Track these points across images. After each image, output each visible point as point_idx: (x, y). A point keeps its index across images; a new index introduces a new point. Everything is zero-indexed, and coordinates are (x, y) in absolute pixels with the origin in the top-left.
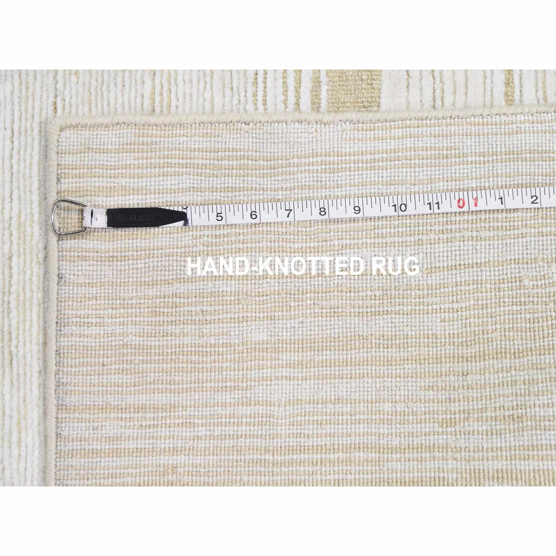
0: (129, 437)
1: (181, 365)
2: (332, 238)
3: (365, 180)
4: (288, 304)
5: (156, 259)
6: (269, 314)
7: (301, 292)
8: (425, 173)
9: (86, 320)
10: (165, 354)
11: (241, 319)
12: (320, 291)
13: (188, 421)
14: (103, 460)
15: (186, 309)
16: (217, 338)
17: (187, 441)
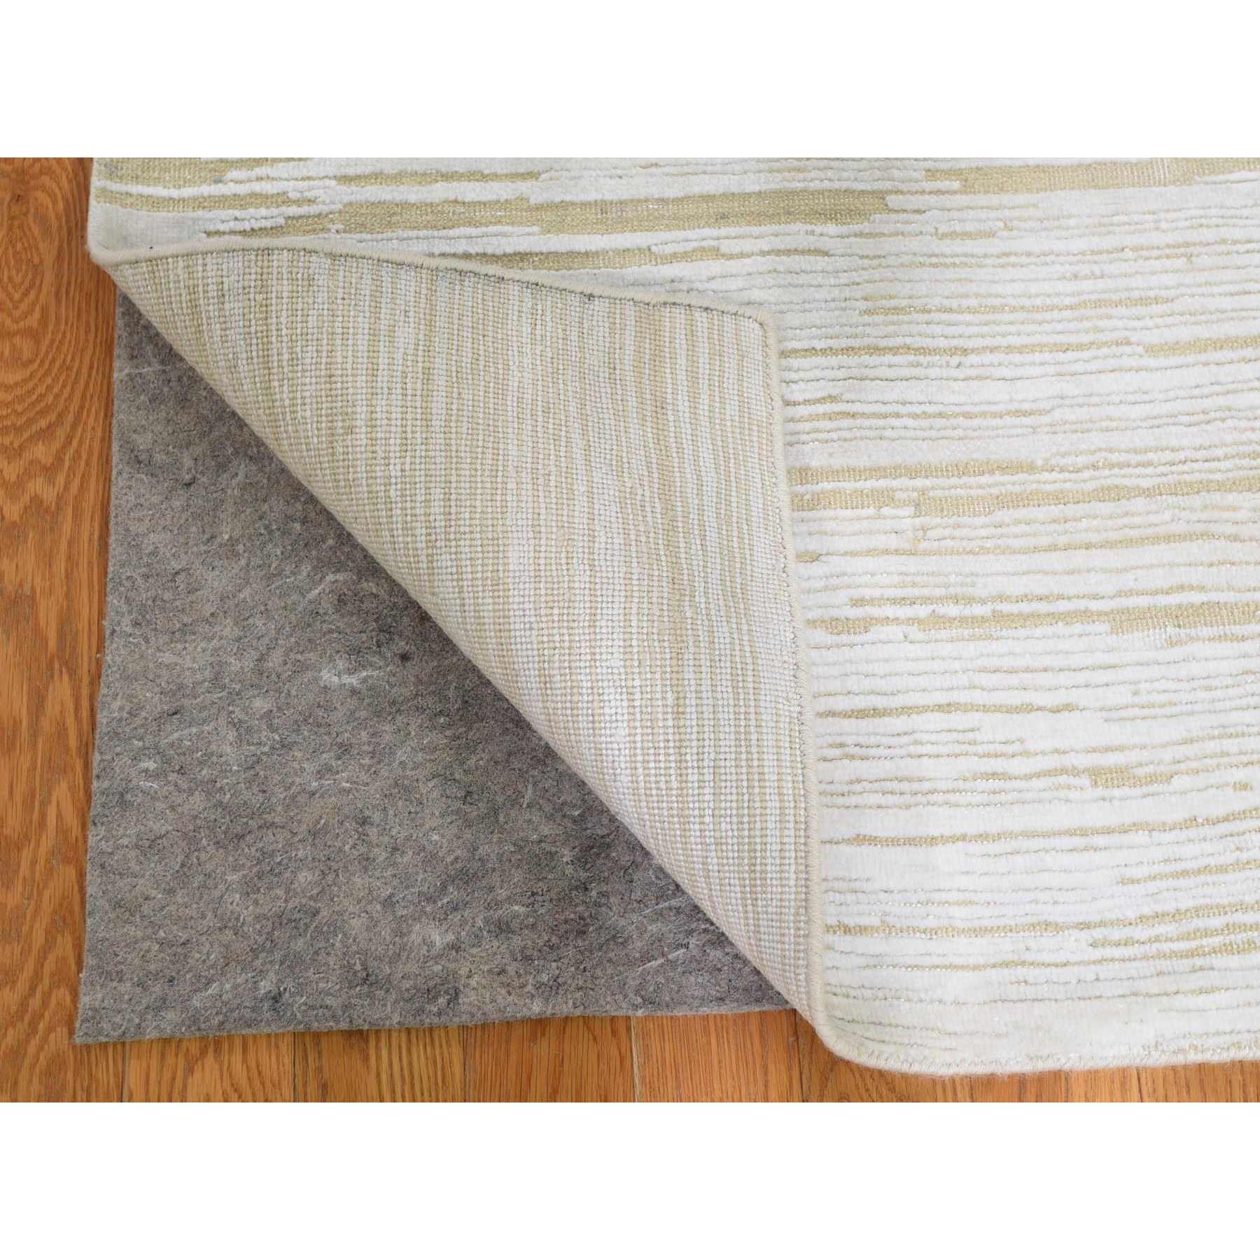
0: (393, 359)
1: (481, 437)
2: (643, 677)
3: (721, 729)
4: (556, 604)
5: (613, 422)
6: (542, 574)
7: (572, 624)
8: (730, 833)
9: (539, 322)
10: (496, 417)
11: (537, 529)
12: (572, 658)
13: (409, 448)
14: (367, 320)
15: (552, 452)
16: (515, 492)
17: (383, 448)
